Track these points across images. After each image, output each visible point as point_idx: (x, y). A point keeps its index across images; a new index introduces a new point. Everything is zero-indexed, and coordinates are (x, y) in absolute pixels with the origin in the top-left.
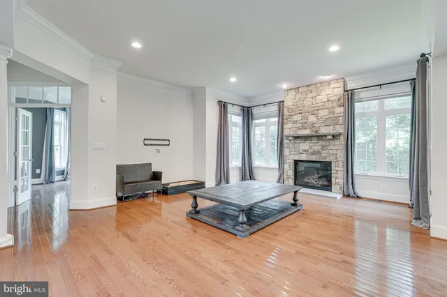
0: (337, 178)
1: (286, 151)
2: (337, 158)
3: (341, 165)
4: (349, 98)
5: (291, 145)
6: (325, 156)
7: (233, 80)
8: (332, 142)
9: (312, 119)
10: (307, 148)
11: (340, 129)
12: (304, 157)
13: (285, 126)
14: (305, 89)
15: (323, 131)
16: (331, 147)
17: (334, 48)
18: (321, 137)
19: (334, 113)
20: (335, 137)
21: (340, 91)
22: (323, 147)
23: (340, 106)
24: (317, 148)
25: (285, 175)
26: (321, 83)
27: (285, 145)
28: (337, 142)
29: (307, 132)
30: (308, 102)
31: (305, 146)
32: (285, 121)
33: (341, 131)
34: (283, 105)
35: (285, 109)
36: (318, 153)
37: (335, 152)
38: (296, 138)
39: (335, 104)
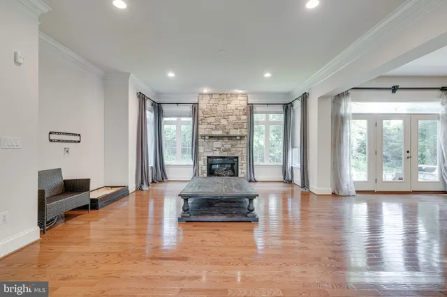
0: (242, 169)
1: (201, 149)
2: (242, 153)
3: (245, 159)
4: (250, 110)
5: (205, 143)
6: (233, 153)
7: (171, 75)
8: (239, 142)
9: (224, 122)
10: (220, 146)
11: (244, 132)
12: (217, 154)
13: (200, 126)
14: (218, 96)
15: (233, 132)
16: (239, 146)
17: (268, 75)
18: (231, 138)
19: (240, 119)
20: (242, 137)
21: (244, 103)
22: (232, 145)
23: (245, 115)
24: (227, 146)
25: (200, 170)
26: (231, 94)
27: (200, 144)
28: (242, 142)
29: (219, 133)
30: (220, 108)
31: (218, 144)
32: (200, 122)
33: (245, 133)
34: (198, 107)
35: (199, 111)
36: (229, 150)
37: (241, 149)
38: (211, 137)
39: (241, 113)
